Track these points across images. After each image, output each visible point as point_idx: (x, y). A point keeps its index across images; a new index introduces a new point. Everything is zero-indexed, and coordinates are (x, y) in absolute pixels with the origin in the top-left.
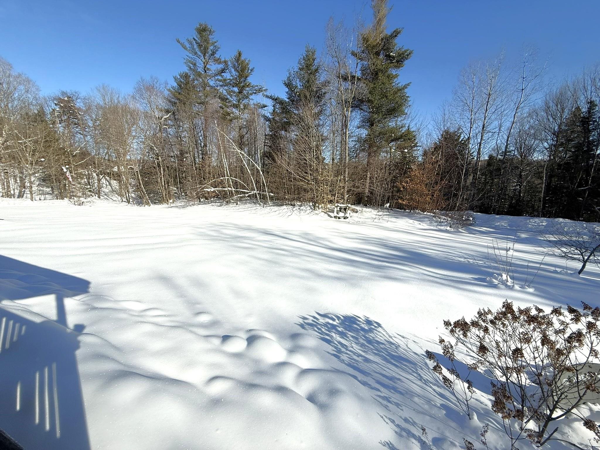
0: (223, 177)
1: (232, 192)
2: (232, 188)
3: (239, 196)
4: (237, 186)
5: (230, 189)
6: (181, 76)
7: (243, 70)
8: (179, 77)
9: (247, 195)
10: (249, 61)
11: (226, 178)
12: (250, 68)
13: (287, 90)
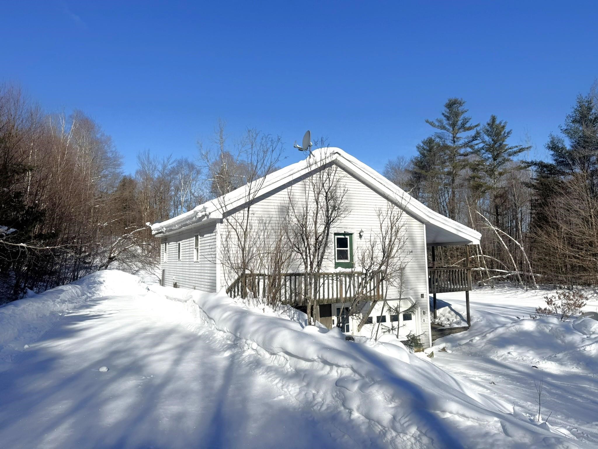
0: (474, 255)
1: (486, 273)
2: (486, 267)
3: (494, 277)
4: (492, 264)
5: (483, 269)
6: (424, 143)
7: (498, 134)
8: (422, 145)
9: (504, 277)
10: (506, 123)
11: (478, 256)
12: (507, 132)
13: (552, 152)
